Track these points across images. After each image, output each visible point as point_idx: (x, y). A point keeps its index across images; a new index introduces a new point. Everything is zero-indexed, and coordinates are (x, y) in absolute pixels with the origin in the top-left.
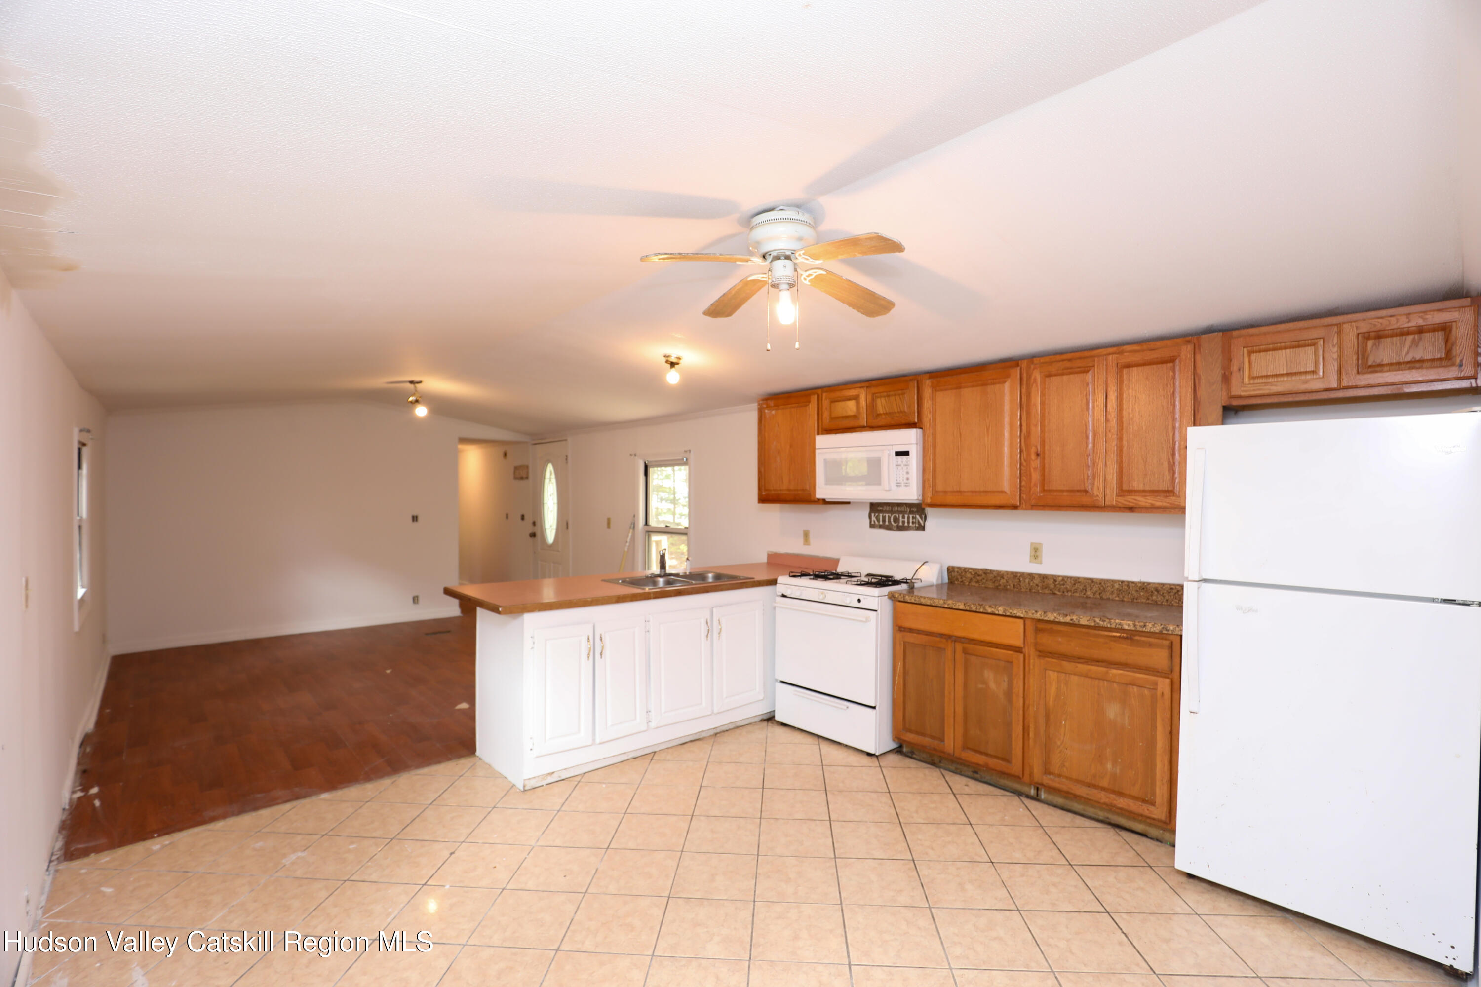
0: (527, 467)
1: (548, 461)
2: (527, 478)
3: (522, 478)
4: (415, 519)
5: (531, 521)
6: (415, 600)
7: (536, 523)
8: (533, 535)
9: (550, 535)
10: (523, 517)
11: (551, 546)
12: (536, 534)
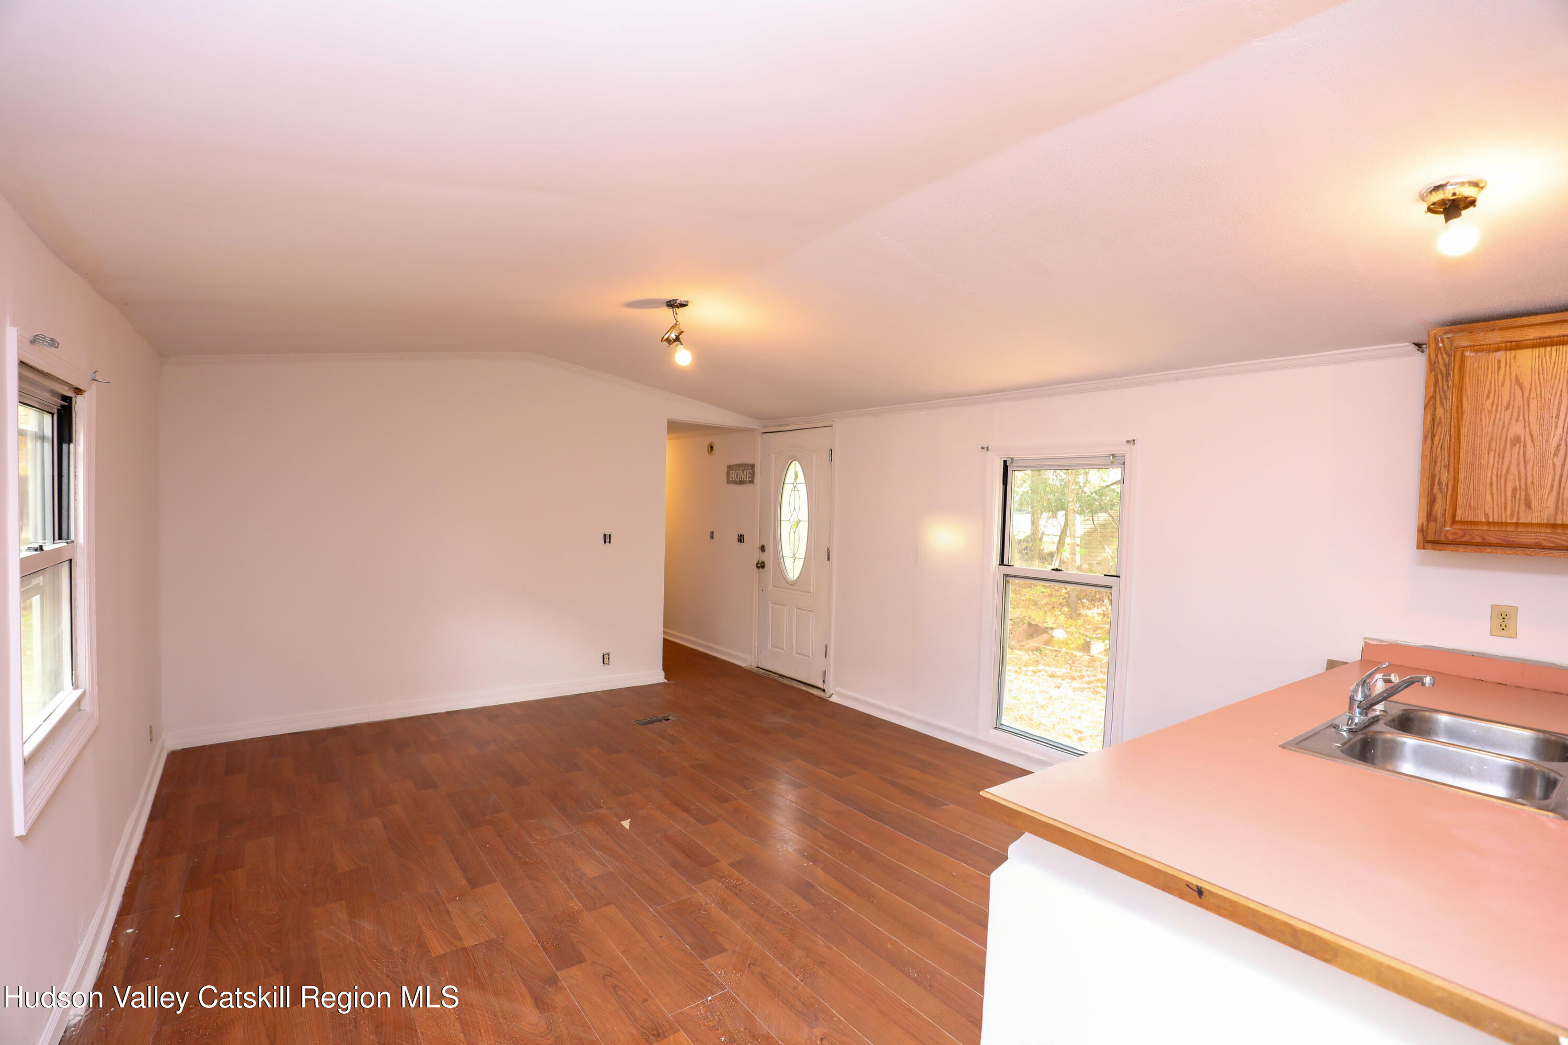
0: (753, 466)
1: (794, 459)
2: (752, 482)
3: (742, 482)
4: (608, 540)
5: (758, 545)
6: (605, 659)
7: (766, 548)
8: (761, 565)
9: (793, 570)
10: (741, 539)
11: (793, 583)
12: (766, 565)
